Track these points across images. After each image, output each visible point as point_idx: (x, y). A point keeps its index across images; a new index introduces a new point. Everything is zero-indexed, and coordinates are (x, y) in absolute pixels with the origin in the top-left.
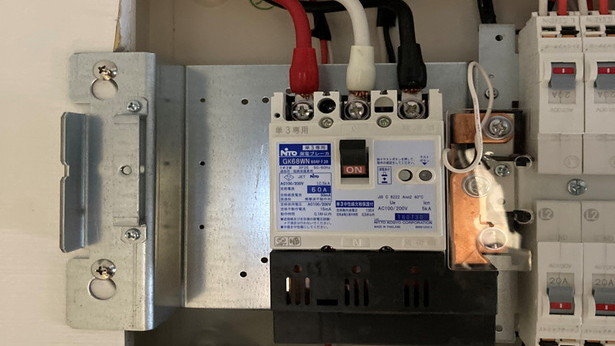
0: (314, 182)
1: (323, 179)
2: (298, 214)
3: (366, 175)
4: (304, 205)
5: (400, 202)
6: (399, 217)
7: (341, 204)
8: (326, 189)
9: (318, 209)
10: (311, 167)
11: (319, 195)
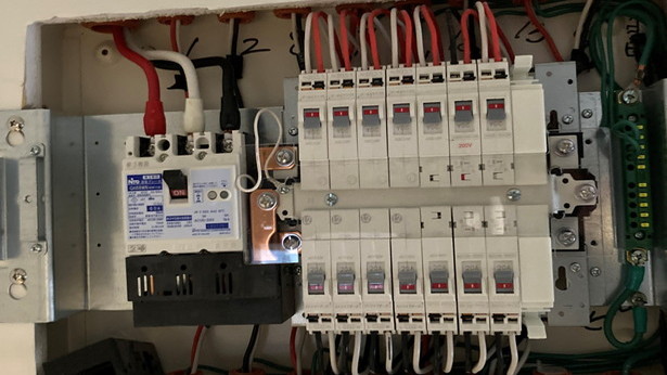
0: (151, 203)
1: (157, 201)
2: (141, 227)
3: (186, 197)
4: (145, 221)
5: (209, 216)
6: (208, 226)
7: (170, 219)
8: (159, 208)
9: (154, 223)
10: (149, 192)
11: (154, 213)
